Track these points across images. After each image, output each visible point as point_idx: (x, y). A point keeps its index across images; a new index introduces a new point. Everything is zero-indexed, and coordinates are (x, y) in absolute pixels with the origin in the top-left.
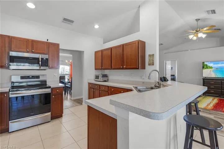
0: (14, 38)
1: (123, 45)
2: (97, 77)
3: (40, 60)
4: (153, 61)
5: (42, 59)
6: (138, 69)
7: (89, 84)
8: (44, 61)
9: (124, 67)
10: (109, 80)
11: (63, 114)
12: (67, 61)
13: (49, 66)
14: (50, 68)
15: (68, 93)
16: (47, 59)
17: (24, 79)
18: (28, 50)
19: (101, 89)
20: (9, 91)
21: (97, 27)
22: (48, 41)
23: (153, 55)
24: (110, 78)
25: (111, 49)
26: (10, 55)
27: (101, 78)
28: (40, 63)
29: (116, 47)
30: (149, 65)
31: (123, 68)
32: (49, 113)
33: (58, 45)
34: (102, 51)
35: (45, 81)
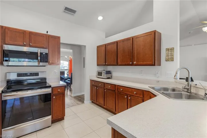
0: (9, 29)
1: (132, 38)
2: (100, 74)
3: (39, 55)
4: (172, 55)
5: (41, 54)
6: (154, 65)
7: (92, 81)
8: (43, 56)
9: (135, 63)
10: (113, 77)
11: (65, 117)
12: (66, 57)
13: (49, 62)
14: (50, 64)
15: (67, 89)
16: (47, 54)
17: (22, 77)
18: (25, 43)
19: (106, 87)
20: (2, 93)
21: (100, 18)
22: (47, 33)
23: (172, 49)
24: (114, 74)
25: (117, 42)
26: (3, 49)
27: (104, 75)
28: (39, 58)
29: (123, 41)
30: (167, 60)
31: (132, 65)
32: (50, 117)
33: (59, 38)
34: (106, 45)
35: (45, 79)
